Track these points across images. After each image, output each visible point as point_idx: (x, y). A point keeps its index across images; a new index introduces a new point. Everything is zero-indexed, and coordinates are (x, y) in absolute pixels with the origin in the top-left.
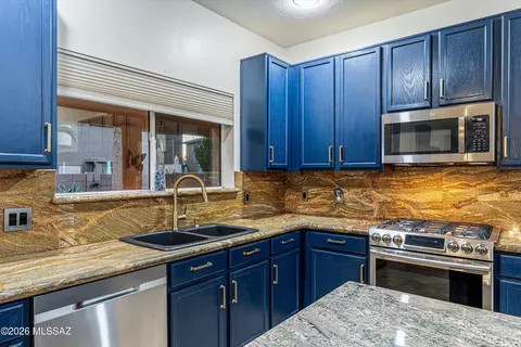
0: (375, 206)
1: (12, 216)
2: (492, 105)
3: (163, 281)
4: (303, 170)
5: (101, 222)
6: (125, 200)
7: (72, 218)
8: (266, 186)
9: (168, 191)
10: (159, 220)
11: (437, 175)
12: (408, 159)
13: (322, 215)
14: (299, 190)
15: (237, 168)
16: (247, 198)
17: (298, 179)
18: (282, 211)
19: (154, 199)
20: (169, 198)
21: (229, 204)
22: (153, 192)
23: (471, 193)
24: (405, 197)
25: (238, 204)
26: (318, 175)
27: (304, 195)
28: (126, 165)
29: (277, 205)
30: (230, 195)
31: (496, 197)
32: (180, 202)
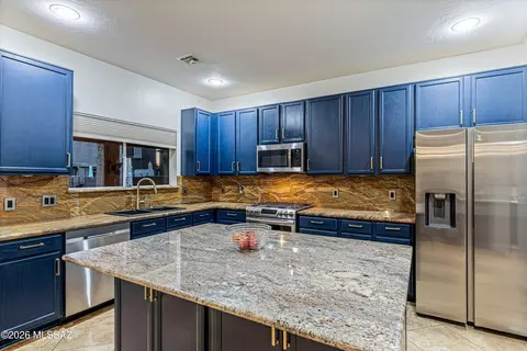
0: (259, 196)
1: (47, 200)
2: (302, 144)
3: (128, 230)
4: (222, 175)
5: (94, 204)
6: (107, 192)
7: (77, 201)
8: (199, 185)
9: (133, 187)
10: (128, 204)
11: (288, 178)
12: (272, 170)
13: (232, 202)
14: (219, 187)
15: (179, 174)
16: (185, 192)
17: (219, 180)
18: (209, 199)
19: (125, 191)
20: (134, 192)
21: (174, 195)
22: (124, 187)
23: (302, 188)
24: (274, 190)
25: (179, 195)
26: (230, 179)
27: (223, 190)
28: (107, 171)
29: (206, 197)
30: (174, 190)
31: (312, 190)
32: (141, 194)
